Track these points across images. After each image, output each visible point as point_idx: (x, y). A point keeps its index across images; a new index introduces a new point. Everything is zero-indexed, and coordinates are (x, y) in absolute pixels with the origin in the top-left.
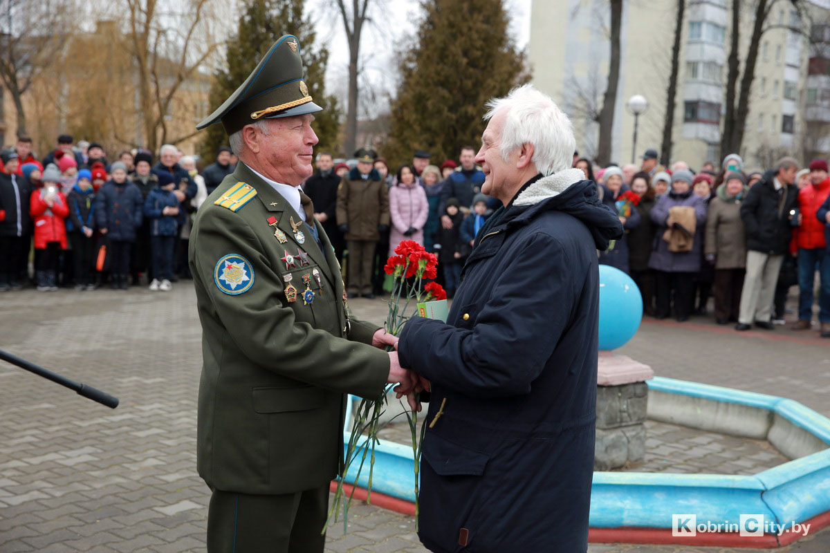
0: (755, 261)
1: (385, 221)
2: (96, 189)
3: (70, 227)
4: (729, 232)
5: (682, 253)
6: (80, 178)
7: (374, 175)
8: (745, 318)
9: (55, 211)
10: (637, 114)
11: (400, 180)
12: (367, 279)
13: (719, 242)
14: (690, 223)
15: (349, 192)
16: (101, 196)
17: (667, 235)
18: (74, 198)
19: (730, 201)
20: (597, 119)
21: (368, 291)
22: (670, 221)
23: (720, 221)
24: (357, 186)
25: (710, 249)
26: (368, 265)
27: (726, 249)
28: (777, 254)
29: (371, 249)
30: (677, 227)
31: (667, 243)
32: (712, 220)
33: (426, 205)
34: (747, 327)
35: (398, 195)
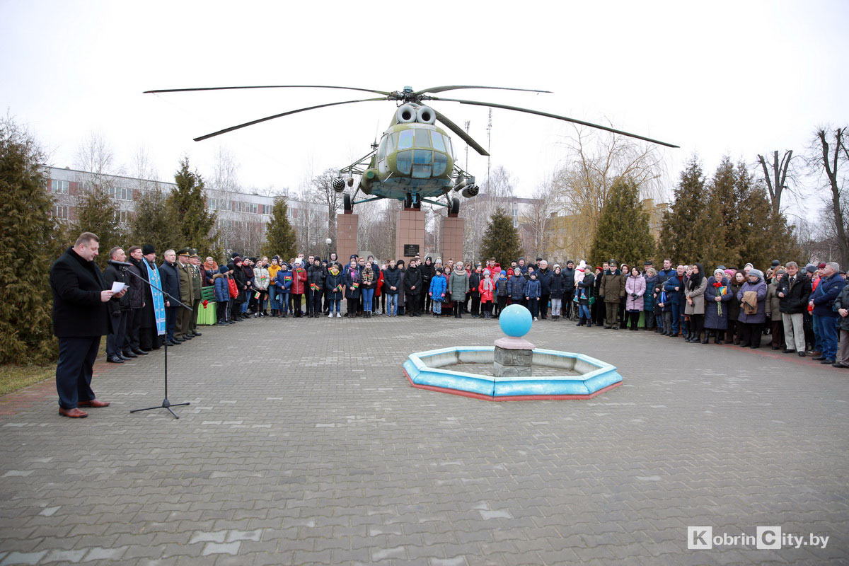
1: (622, 294)
4: (775, 302)
8: (790, 346)
11: (631, 274)
12: (615, 321)
21: (616, 326)
22: (743, 300)
25: (767, 310)
26: (616, 313)
27: (774, 312)
29: (616, 306)
33: (645, 286)
35: (630, 281)
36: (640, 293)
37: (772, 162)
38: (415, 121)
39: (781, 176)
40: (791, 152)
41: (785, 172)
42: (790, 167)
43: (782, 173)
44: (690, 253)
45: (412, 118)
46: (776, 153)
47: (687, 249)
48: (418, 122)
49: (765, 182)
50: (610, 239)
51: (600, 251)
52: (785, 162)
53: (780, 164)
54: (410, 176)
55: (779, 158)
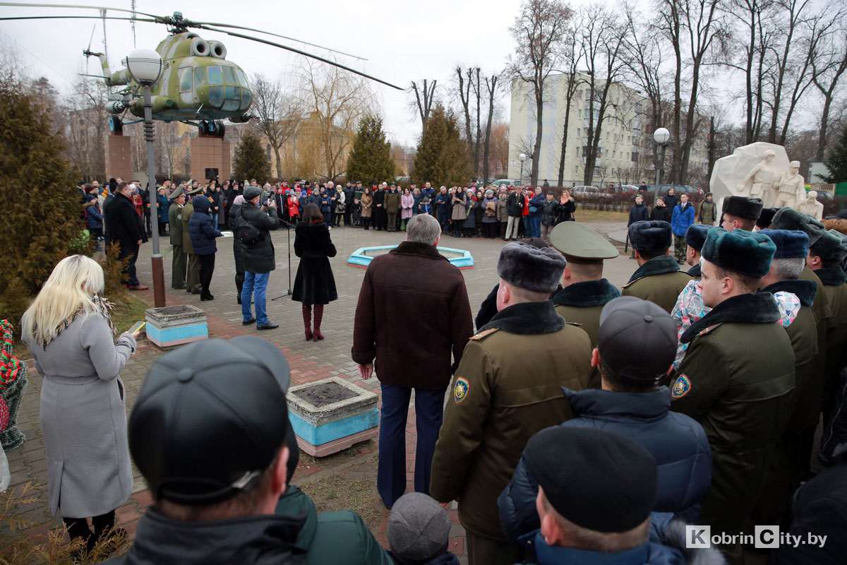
0: (510, 219)
1: (399, 207)
2: (308, 197)
3: (300, 210)
4: (504, 211)
5: (491, 217)
6: (303, 194)
7: (396, 191)
8: (507, 236)
9: (295, 204)
10: (522, 161)
11: (404, 193)
12: (394, 226)
13: (501, 214)
14: (493, 208)
15: (388, 197)
16: (309, 199)
17: (486, 212)
18: (301, 200)
19: (504, 200)
20: (532, 157)
21: (394, 230)
22: (487, 208)
23: (501, 207)
24: (390, 195)
25: (498, 216)
26: (394, 221)
27: (503, 216)
28: (517, 216)
29: (395, 216)
30: (489, 209)
31: (487, 214)
32: (499, 207)
33: (413, 201)
34: (507, 240)
35: (404, 198)
36: (411, 206)
37: (423, 89)
38: (209, 55)
39: (429, 100)
40: (435, 81)
41: (431, 97)
42: (435, 94)
43: (429, 98)
44: (438, 176)
45: (206, 53)
46: (425, 81)
47: (436, 174)
48: (212, 56)
49: (416, 104)
50: (364, 163)
51: (357, 172)
52: (431, 89)
53: (428, 90)
54: (219, 109)
55: (427, 85)
